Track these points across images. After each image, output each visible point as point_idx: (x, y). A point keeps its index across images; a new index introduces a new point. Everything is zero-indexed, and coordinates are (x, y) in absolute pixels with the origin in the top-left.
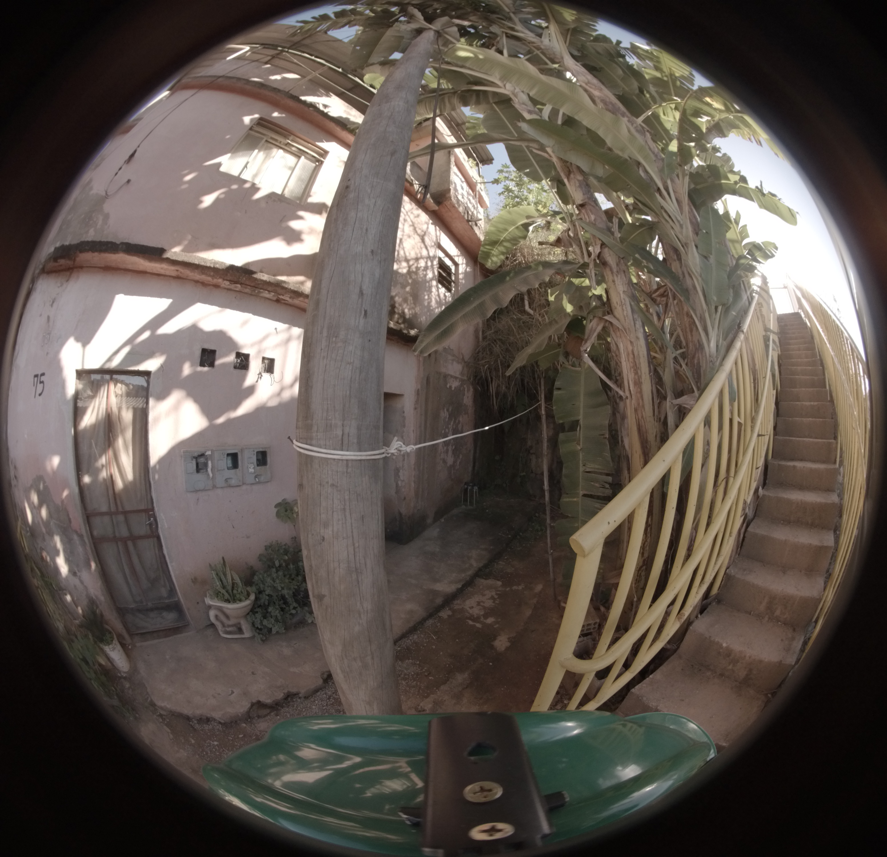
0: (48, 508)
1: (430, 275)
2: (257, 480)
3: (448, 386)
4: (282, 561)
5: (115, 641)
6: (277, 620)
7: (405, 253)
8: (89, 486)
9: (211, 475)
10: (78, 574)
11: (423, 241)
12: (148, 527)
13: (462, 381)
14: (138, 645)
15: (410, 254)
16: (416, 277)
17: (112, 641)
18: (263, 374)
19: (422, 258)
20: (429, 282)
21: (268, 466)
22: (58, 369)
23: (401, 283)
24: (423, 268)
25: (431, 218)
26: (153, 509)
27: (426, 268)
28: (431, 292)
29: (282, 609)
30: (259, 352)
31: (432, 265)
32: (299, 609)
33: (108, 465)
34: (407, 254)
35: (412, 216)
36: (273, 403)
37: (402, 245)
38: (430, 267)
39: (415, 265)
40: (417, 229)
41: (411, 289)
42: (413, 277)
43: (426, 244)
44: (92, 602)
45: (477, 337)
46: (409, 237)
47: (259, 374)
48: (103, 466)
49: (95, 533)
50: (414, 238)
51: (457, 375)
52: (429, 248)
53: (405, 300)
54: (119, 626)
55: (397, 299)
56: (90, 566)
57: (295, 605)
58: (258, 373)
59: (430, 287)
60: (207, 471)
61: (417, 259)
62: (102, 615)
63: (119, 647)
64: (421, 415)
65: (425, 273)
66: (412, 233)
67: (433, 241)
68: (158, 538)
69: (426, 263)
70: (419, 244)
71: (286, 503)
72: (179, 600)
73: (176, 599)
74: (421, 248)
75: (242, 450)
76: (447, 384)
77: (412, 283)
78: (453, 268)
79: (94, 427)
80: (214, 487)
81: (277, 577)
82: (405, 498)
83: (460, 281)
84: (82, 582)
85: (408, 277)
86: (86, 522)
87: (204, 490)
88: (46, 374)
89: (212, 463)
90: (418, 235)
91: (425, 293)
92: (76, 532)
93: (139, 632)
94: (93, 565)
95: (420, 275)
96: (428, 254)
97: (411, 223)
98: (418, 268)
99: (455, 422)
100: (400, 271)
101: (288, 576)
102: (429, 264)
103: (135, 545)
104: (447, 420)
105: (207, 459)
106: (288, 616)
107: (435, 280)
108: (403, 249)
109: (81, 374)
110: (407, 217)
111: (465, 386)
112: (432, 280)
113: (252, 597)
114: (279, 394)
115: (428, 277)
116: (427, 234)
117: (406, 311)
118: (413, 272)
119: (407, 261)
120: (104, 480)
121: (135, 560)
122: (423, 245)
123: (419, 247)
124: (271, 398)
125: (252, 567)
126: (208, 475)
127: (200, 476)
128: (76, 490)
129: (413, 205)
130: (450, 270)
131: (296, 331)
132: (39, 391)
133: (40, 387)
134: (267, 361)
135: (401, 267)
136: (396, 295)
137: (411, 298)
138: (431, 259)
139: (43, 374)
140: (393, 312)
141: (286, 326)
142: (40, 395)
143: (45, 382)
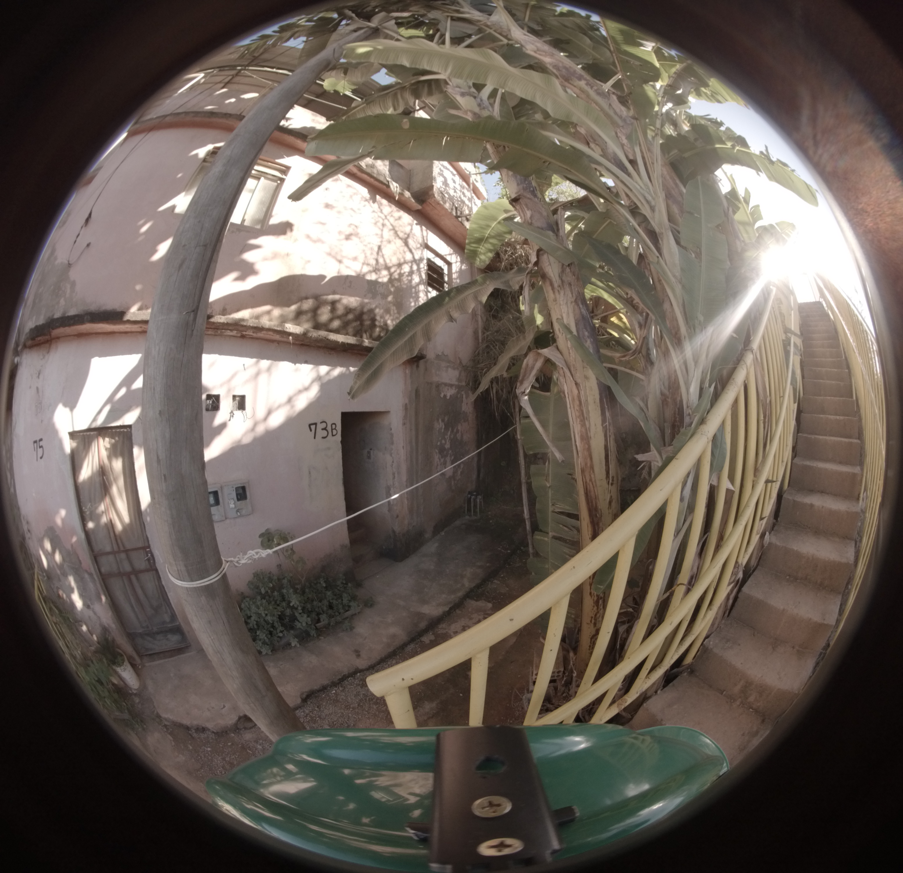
0: (61, 552)
1: (416, 279)
2: (239, 514)
3: (442, 395)
4: (267, 589)
5: (126, 663)
6: (264, 643)
7: (385, 261)
8: (93, 530)
10: (92, 606)
11: (406, 244)
12: (147, 562)
13: (459, 387)
14: (147, 664)
15: (391, 260)
16: (399, 284)
17: (123, 663)
18: (235, 412)
19: (405, 262)
20: (415, 287)
21: (248, 500)
22: (54, 432)
23: (381, 294)
24: (407, 274)
25: (415, 218)
26: (149, 547)
27: (411, 273)
28: (419, 297)
29: (271, 633)
30: (229, 391)
31: (419, 269)
32: (285, 632)
33: (106, 512)
34: (388, 261)
35: (392, 220)
36: (247, 440)
37: (381, 252)
38: (416, 272)
39: (398, 271)
40: (399, 233)
41: (393, 298)
42: (396, 285)
43: (411, 247)
44: (105, 630)
45: (476, 338)
46: (389, 242)
47: (230, 413)
48: (103, 512)
49: (103, 570)
50: (395, 243)
51: (454, 382)
52: (413, 251)
53: (387, 311)
54: (129, 649)
55: (377, 311)
56: (101, 599)
57: (281, 628)
58: (230, 411)
59: (417, 293)
61: (400, 265)
62: (114, 641)
63: (129, 667)
64: (411, 430)
65: (410, 278)
66: (393, 238)
67: (418, 243)
68: (157, 571)
69: (411, 267)
70: (402, 249)
71: (269, 533)
72: (180, 625)
73: (178, 624)
74: (405, 252)
75: (222, 488)
76: (440, 393)
77: (394, 291)
78: (445, 268)
79: (91, 479)
81: (261, 605)
82: (397, 516)
83: (454, 281)
84: (95, 613)
85: (390, 285)
86: (94, 562)
88: (43, 439)
90: (400, 238)
91: (411, 300)
92: (86, 571)
93: (147, 653)
94: (104, 598)
95: (403, 281)
96: (413, 257)
97: (391, 227)
98: (401, 275)
99: (452, 431)
100: (380, 280)
101: (273, 603)
102: (415, 267)
103: (138, 579)
104: (443, 431)
106: (276, 638)
107: (424, 284)
108: (383, 256)
109: (73, 435)
110: (386, 222)
111: (463, 393)
112: (418, 284)
114: (253, 429)
115: (414, 282)
116: (411, 236)
117: (389, 322)
118: (395, 279)
119: (388, 268)
120: (106, 524)
121: (139, 592)
122: (406, 249)
123: (402, 252)
124: (245, 434)
125: (242, 593)
128: (83, 536)
129: (393, 207)
130: (443, 270)
131: (265, 363)
132: (40, 455)
133: (40, 451)
134: (237, 399)
135: (381, 276)
136: (376, 307)
137: (395, 308)
138: (418, 262)
139: (41, 440)
140: (373, 325)
141: (254, 360)
142: (41, 458)
143: (44, 446)
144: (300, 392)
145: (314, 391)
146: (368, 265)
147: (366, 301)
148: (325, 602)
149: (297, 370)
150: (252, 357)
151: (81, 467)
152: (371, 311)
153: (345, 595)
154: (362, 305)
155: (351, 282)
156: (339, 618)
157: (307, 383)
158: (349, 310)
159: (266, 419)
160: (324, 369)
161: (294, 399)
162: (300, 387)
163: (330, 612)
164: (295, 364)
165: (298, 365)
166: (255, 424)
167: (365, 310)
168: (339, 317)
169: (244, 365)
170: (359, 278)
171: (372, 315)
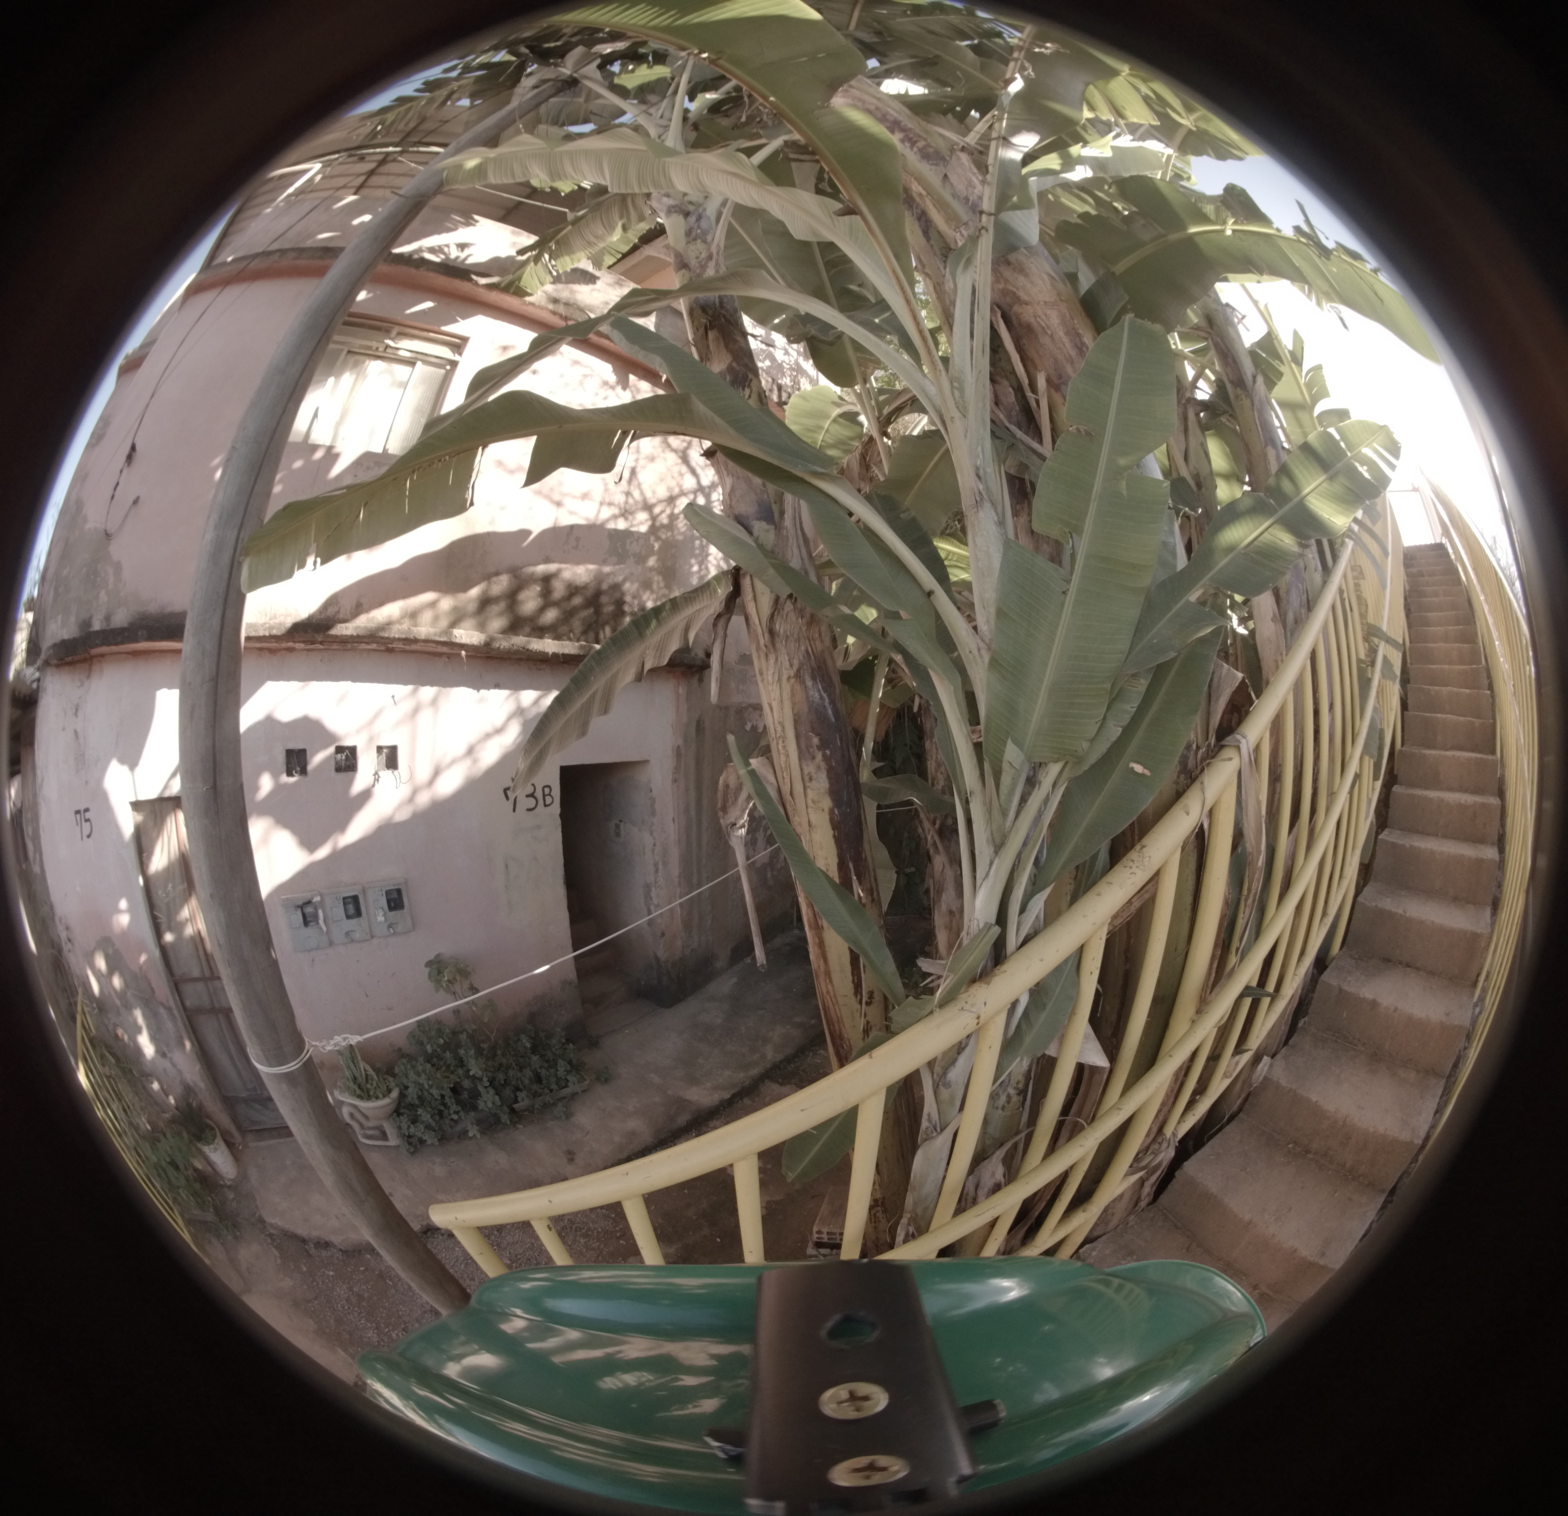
0: (122, 976)
2: (392, 931)
3: (748, 727)
4: (435, 1047)
5: (219, 1140)
6: (428, 1127)
7: (642, 493)
8: (173, 945)
9: (324, 928)
10: (169, 1055)
11: (685, 460)
14: (252, 1145)
15: (654, 492)
16: (669, 534)
17: (214, 1140)
18: (381, 773)
19: (683, 493)
21: (405, 910)
23: (634, 555)
28: (707, 555)
29: (440, 1114)
30: (371, 739)
32: (462, 1114)
34: (649, 494)
36: (403, 816)
37: (636, 478)
39: (668, 511)
41: (658, 560)
42: (663, 537)
44: (188, 1090)
46: (652, 459)
47: (375, 775)
48: (187, 920)
49: (188, 1004)
52: (699, 471)
53: (647, 585)
54: (224, 1120)
55: (627, 586)
56: (184, 1045)
57: (454, 1108)
58: (374, 772)
60: (318, 923)
61: (671, 500)
62: (201, 1106)
63: (223, 1147)
64: (687, 790)
70: (675, 469)
71: (439, 962)
75: (364, 891)
76: (745, 724)
77: (660, 547)
79: (168, 870)
80: (331, 944)
81: (424, 1071)
82: (663, 934)
84: (174, 1065)
85: (652, 538)
86: (174, 991)
87: (318, 948)
88: (90, 809)
89: (324, 912)
91: (693, 561)
92: (162, 1003)
93: (254, 1129)
94: (188, 1044)
95: (678, 529)
98: (672, 517)
100: (634, 530)
101: (444, 1068)
105: (316, 909)
106: (447, 1121)
108: (639, 486)
109: (137, 806)
113: (395, 1094)
114: (411, 799)
118: (663, 526)
119: (648, 507)
120: (192, 938)
123: (676, 475)
124: (399, 807)
125: (400, 1049)
126: (321, 929)
127: (310, 931)
128: (157, 952)
131: (427, 692)
132: (86, 831)
133: (86, 827)
134: (385, 751)
135: (635, 522)
136: (625, 580)
137: (660, 578)
138: (707, 490)
139: (87, 810)
140: (619, 612)
141: (410, 688)
142: (89, 836)
143: (92, 820)
144: (488, 736)
145: (512, 735)
146: (610, 504)
147: (607, 569)
148: (528, 1073)
149: (481, 700)
150: (405, 682)
151: (151, 854)
152: (616, 587)
153: (561, 1062)
154: (599, 578)
155: (578, 539)
156: (548, 1099)
157: (499, 722)
158: (573, 590)
159: (431, 782)
160: (528, 696)
161: (478, 748)
162: (488, 728)
163: (535, 1087)
164: (478, 691)
165: (483, 692)
166: (415, 792)
167: (605, 587)
168: (556, 604)
169: (393, 697)
170: (593, 529)
171: (617, 595)
